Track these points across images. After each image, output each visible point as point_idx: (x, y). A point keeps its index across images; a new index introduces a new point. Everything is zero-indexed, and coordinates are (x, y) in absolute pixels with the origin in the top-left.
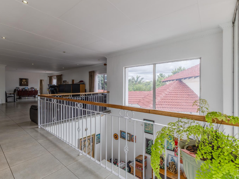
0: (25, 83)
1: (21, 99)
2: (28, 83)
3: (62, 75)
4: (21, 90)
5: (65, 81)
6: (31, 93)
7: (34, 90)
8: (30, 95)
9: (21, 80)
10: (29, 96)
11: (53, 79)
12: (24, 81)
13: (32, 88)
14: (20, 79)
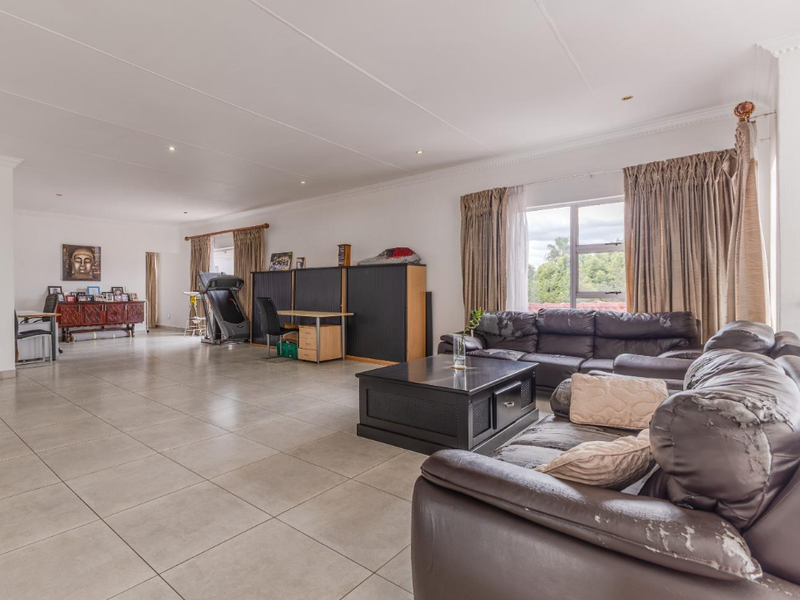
0: (88, 266)
1: (71, 340)
2: (99, 265)
3: (267, 226)
4: (70, 299)
5: (285, 254)
6: (115, 313)
7: (125, 299)
8: (107, 322)
9: (70, 251)
10: (102, 329)
11: (212, 246)
12: (83, 257)
13: (117, 288)
14: (64, 246)
